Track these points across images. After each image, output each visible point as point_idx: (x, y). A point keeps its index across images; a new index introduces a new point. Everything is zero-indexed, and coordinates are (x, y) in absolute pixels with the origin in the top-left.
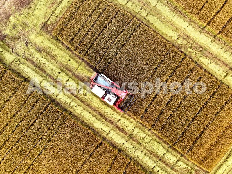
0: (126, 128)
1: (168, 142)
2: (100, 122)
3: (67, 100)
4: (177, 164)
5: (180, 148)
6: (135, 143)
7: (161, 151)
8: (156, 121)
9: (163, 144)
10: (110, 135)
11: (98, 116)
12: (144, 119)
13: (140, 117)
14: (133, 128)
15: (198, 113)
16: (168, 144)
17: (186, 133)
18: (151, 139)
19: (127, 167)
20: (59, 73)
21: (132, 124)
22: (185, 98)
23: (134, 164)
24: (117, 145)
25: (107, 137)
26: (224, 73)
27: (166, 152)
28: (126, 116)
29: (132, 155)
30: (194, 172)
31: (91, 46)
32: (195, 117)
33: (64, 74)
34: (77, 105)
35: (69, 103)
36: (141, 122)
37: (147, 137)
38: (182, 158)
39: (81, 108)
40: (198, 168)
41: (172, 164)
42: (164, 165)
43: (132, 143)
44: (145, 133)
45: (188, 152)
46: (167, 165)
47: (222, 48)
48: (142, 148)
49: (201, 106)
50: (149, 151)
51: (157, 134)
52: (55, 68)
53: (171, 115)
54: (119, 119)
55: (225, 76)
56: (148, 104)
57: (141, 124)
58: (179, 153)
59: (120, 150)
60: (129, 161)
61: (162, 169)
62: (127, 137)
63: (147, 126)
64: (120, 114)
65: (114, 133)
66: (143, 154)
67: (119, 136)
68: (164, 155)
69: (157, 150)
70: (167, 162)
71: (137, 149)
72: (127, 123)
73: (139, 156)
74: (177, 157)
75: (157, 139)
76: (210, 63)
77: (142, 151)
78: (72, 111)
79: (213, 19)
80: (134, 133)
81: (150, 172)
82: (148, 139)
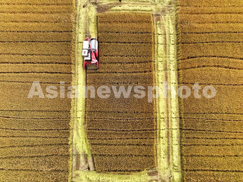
0: (163, 76)
1: (153, 47)
3: (174, 121)
4: (161, 33)
5: (151, 39)
6: (168, 64)
7: (161, 48)
8: (147, 62)
9: (156, 49)
10: (174, 81)
11: (169, 97)
12: (151, 69)
13: (151, 73)
14: (160, 71)
15: (125, 43)
16: (154, 46)
17: (141, 41)
18: (158, 58)
19: (184, 59)
20: (162, 138)
21: (159, 74)
22: (122, 56)
23: (179, 57)
24: (177, 73)
25: (177, 82)
27: (159, 44)
28: (156, 80)
29: (175, 61)
30: (158, 22)
31: (133, 131)
32: (128, 43)
33: (160, 135)
35: (175, 119)
36: (154, 70)
37: (159, 61)
38: (155, 33)
40: (154, 21)
41: (163, 36)
42: (167, 40)
43: (169, 66)
44: (158, 63)
45: (150, 33)
46: (165, 38)
48: (167, 59)
49: (120, 44)
50: (166, 54)
51: (153, 56)
52: (161, 143)
53: (137, 57)
54: (161, 83)
56: (141, 74)
57: (155, 69)
58: (154, 37)
59: (178, 70)
60: (180, 61)
61: (170, 40)
62: (168, 71)
63: (153, 65)
64: (159, 85)
66: (170, 56)
67: (171, 76)
68: (162, 44)
69: (162, 50)
70: (164, 40)
71: (170, 61)
72: (160, 77)
74: (158, 36)
75: (156, 53)
78: (178, 114)
79: (66, 73)
80: (163, 69)
81: (177, 45)
82: (160, 59)
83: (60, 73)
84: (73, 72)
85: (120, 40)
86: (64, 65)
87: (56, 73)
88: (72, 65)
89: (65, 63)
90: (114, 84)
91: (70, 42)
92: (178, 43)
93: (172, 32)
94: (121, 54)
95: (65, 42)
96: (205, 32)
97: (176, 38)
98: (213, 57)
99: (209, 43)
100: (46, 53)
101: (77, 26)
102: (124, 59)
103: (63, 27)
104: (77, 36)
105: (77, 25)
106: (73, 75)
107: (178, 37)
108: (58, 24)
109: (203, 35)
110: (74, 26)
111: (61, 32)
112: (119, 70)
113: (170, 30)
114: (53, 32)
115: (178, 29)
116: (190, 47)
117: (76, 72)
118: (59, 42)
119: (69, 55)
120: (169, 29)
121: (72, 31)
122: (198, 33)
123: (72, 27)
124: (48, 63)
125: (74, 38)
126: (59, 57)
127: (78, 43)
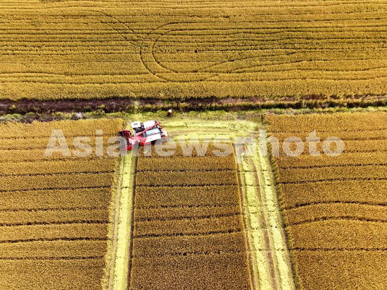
0: (261, 237)
1: (239, 190)
4: (249, 170)
5: (235, 178)
6: (266, 217)
7: (251, 191)
8: (231, 214)
9: (244, 193)
10: (281, 247)
11: (276, 276)
12: (239, 227)
13: (240, 232)
14: (255, 230)
15: (194, 185)
16: (241, 189)
17: (219, 182)
18: (249, 207)
19: (290, 208)
21: (253, 234)
22: (191, 206)
23: (282, 204)
24: (282, 232)
25: (285, 248)
27: (248, 186)
28: (250, 246)
29: (277, 211)
32: (199, 185)
36: (244, 227)
38: (240, 169)
41: (252, 173)
42: (259, 179)
43: (268, 220)
44: (250, 216)
45: (232, 170)
48: (264, 208)
49: (187, 187)
50: (260, 200)
51: (241, 205)
53: (215, 206)
54: (260, 250)
56: (223, 234)
57: (245, 225)
58: (239, 175)
59: (284, 226)
60: (285, 210)
62: (267, 229)
63: (242, 219)
64: (255, 253)
67: (274, 237)
69: (254, 194)
70: (254, 179)
71: (269, 211)
72: (256, 240)
73: (273, 205)
74: (244, 174)
75: (244, 200)
79: (98, 238)
80: (259, 226)
81: (275, 185)
82: (252, 209)
83: (87, 239)
84: (109, 236)
85: (187, 182)
86: (95, 224)
87: (81, 239)
88: (109, 224)
89: (98, 222)
90: (180, 254)
91: (109, 187)
92: (277, 184)
93: (265, 168)
94: (189, 202)
95: (102, 188)
96: (314, 166)
97: (272, 176)
98: (336, 202)
99: (324, 182)
100: (69, 205)
101: (122, 164)
102: (194, 212)
103: (101, 165)
104: (120, 178)
105: (122, 161)
106: (109, 242)
107: (275, 175)
108: (93, 161)
109: (312, 170)
110: (117, 164)
111: (97, 173)
112: (186, 230)
113: (262, 164)
114: (85, 173)
115: (273, 163)
116: (296, 188)
117: (115, 236)
118: (92, 187)
119: (105, 208)
120: (260, 163)
121: (113, 171)
122: (304, 168)
123: (114, 166)
124: (70, 223)
125: (116, 181)
126: (88, 212)
127: (121, 189)
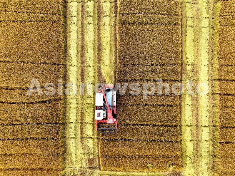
0: (87, 76)
2: (76, 52)
3: (74, 12)
4: (88, 139)
7: (89, 118)
11: (80, 46)
14: (91, 83)
19: (56, 100)
26: (190, 122)
29: (69, 98)
30: (92, 157)
34: (76, 23)
35: (72, 15)
38: (96, 140)
39: (76, 29)
45: (105, 140)
46: (82, 132)
47: (208, 106)
50: (82, 108)
53: (124, 104)
54: (90, 66)
55: (187, 125)
58: (98, 135)
60: (62, 98)
65: (76, 70)
66: (76, 106)
68: (87, 123)
69: (87, 115)
71: (76, 98)
72: (91, 74)
73: (71, 104)
74: (93, 135)
76: (189, 106)
77: (77, 104)
79: (227, 81)
85: (149, 129)
91: (223, 127)
92: (63, 124)
93: (72, 141)
94: (148, 108)
95: (229, 126)
96: (23, 140)
98: (13, 103)
104: (211, 136)
110: (217, 151)
117: (210, 84)
119: (223, 107)
